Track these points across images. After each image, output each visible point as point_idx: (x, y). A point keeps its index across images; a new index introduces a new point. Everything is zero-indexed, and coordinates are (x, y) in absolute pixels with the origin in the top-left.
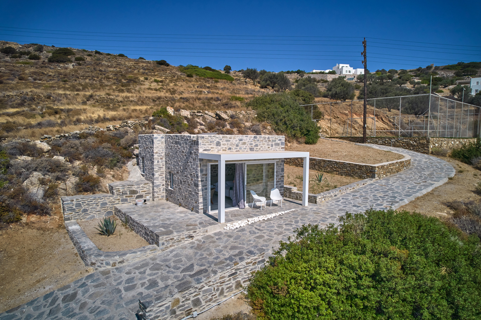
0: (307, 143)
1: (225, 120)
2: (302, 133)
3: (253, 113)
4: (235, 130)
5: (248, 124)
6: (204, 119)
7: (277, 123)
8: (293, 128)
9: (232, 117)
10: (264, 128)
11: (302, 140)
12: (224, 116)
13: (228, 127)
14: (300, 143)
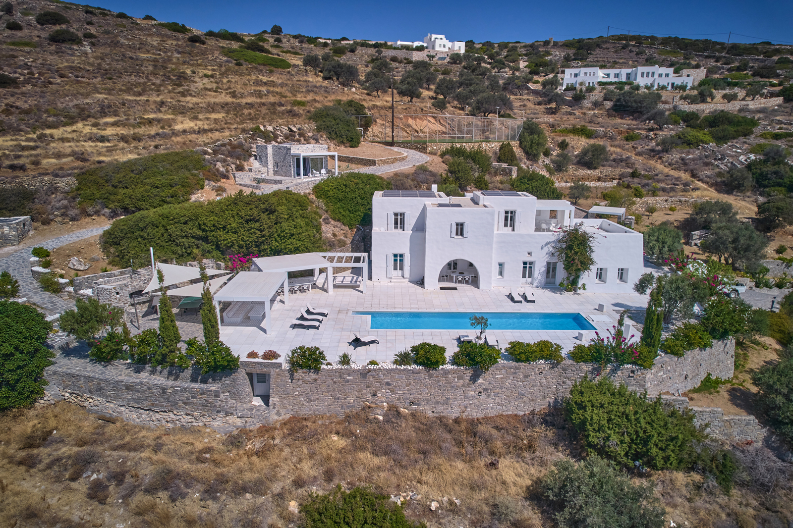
0: (351, 147)
1: (295, 132)
2: (348, 140)
3: (313, 125)
4: (302, 139)
5: (310, 134)
6: (281, 132)
7: (330, 133)
8: (341, 136)
9: (299, 129)
10: (322, 136)
11: (348, 145)
12: (294, 129)
13: (297, 137)
14: (346, 147)
